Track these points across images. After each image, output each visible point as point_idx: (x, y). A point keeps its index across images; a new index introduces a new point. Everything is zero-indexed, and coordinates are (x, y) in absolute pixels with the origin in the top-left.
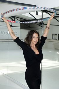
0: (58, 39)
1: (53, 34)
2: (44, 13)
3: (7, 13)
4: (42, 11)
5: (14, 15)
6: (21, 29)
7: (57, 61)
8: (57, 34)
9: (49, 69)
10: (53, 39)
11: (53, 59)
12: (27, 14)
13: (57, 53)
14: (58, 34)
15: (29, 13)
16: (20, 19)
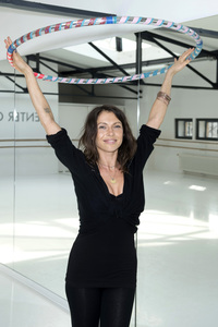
0: (194, 137)
1: (177, 120)
2: (146, 45)
3: (29, 37)
4: (137, 34)
5: (34, 52)
6: (60, 101)
7: (192, 214)
8: (191, 120)
9: (163, 247)
10: (177, 137)
11: (178, 208)
12: (83, 45)
13: (193, 187)
14: (194, 121)
15: (90, 44)
16: (56, 65)
